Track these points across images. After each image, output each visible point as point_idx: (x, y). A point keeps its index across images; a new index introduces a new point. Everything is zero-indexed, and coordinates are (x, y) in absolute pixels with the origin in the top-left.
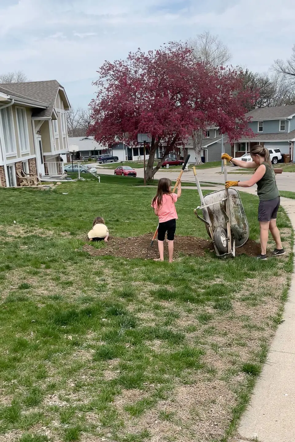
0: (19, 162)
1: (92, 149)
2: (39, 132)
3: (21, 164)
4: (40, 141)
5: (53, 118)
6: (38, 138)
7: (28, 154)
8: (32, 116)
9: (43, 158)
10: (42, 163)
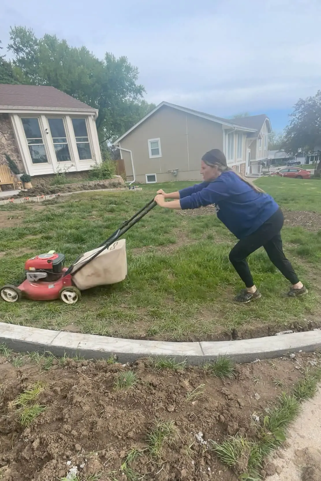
0: (235, 166)
1: (283, 157)
2: (250, 147)
3: (236, 167)
4: (249, 153)
5: (260, 138)
6: (249, 150)
7: (241, 161)
8: (247, 137)
9: (250, 163)
10: (249, 166)
